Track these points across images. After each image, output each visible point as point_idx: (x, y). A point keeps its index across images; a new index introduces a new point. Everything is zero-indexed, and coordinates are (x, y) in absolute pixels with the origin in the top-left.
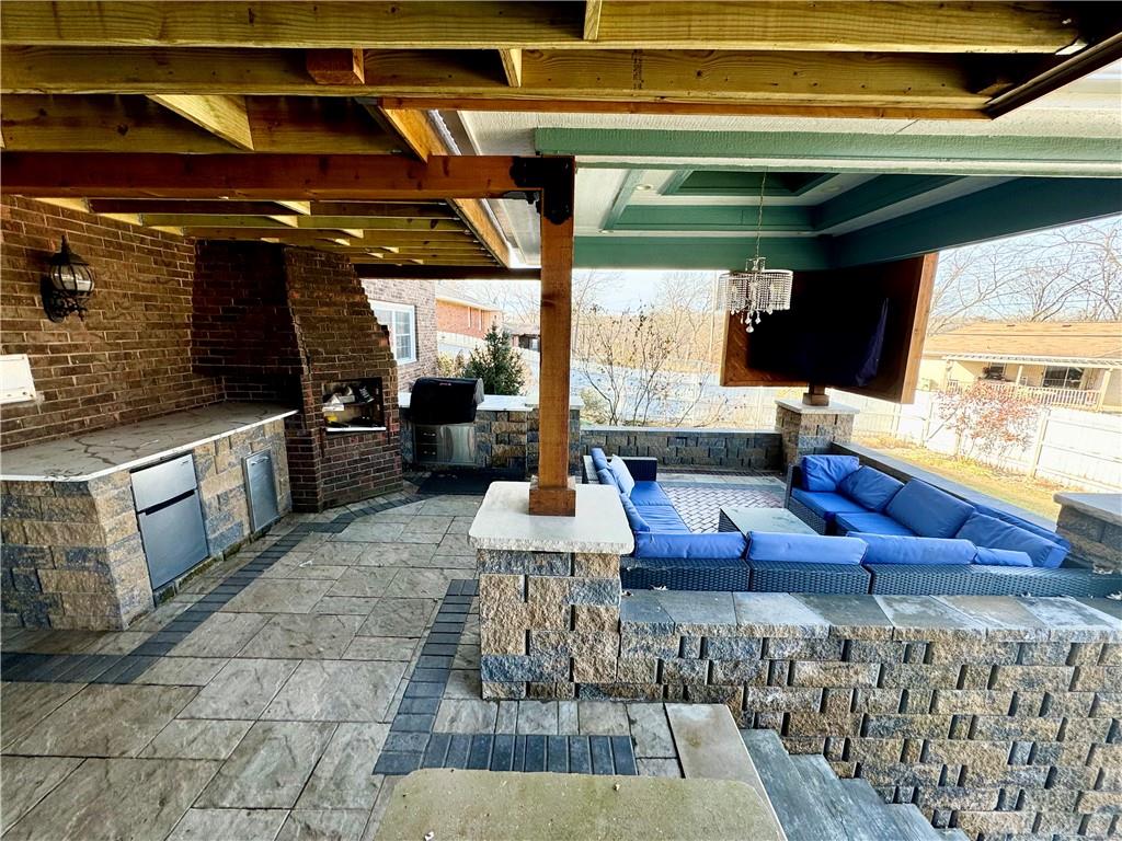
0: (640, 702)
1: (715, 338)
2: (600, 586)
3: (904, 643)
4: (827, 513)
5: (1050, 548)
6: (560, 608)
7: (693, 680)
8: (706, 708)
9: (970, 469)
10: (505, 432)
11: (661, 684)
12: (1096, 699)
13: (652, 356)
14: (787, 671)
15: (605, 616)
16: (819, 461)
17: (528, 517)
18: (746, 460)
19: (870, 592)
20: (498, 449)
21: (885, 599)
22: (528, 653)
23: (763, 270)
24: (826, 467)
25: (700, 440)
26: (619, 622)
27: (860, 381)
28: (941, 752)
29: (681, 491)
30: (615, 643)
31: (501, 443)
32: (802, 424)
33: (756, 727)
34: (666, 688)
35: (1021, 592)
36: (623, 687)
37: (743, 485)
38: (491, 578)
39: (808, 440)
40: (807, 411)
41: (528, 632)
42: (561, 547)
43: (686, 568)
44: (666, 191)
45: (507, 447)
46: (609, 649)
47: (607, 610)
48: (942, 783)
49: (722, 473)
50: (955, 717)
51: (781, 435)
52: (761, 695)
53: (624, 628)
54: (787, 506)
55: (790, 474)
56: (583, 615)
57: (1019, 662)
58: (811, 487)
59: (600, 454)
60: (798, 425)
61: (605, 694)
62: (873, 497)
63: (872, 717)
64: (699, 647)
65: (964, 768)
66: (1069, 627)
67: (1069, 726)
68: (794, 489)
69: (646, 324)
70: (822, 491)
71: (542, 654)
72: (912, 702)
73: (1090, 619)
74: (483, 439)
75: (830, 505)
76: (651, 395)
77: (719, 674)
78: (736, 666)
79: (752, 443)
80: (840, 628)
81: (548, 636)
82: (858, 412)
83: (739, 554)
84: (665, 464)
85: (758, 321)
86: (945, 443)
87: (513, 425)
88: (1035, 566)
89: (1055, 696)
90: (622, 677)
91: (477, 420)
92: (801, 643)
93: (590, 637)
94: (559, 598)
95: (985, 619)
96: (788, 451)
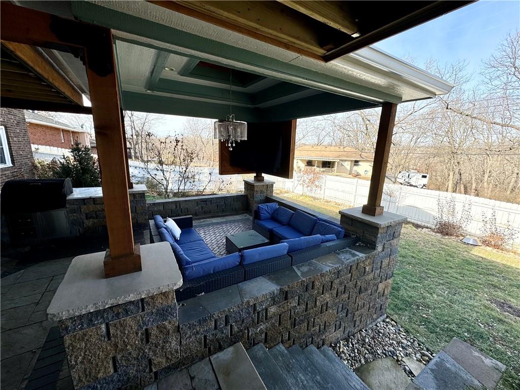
0: (197, 362)
1: (213, 150)
2: (163, 311)
3: (306, 285)
4: (269, 229)
5: (341, 231)
6: (137, 334)
7: (223, 338)
8: (231, 349)
9: (307, 199)
10: (93, 211)
11: (206, 347)
12: (356, 282)
13: (184, 161)
14: (264, 314)
15: (169, 326)
16: (263, 206)
17: (105, 280)
18: (234, 209)
19: (291, 266)
20: (89, 223)
21: (297, 267)
22: (116, 370)
23: (235, 121)
24: (266, 209)
25: (213, 201)
26: (179, 326)
27: (275, 171)
28: (319, 320)
29: (206, 228)
30: (177, 339)
31: (90, 218)
32: (255, 190)
33: (254, 345)
34: (210, 349)
35: (334, 251)
36: (185, 360)
37: (234, 220)
38: (75, 336)
39: (258, 197)
40: (257, 184)
41: (114, 359)
42: (132, 297)
43: (213, 279)
44: (182, 73)
45: (95, 221)
46: (174, 344)
47: (170, 323)
48: (319, 332)
49: (224, 216)
50: (322, 305)
51: (247, 195)
52: (255, 330)
53: (182, 329)
54: (253, 229)
55: (253, 214)
56: (154, 332)
57: (338, 278)
58: (262, 218)
59: (160, 219)
60: (253, 190)
61: (174, 369)
62: (284, 219)
63: (297, 318)
64: (224, 321)
65: (325, 322)
66: (349, 260)
67: (351, 293)
68: (256, 220)
69: (180, 144)
70: (266, 219)
71: (127, 367)
72: (309, 306)
73: (354, 255)
74: (75, 218)
75: (270, 225)
76: (186, 180)
77: (236, 329)
78: (243, 321)
79: (235, 200)
80: (284, 287)
81: (130, 354)
82: (274, 183)
83: (238, 263)
84: (196, 215)
85: (234, 145)
86: (299, 190)
87: (98, 206)
88: (338, 239)
89: (347, 285)
90: (184, 354)
91: (67, 206)
92: (269, 300)
93: (161, 342)
94: (135, 328)
95: (327, 266)
96: (251, 202)
